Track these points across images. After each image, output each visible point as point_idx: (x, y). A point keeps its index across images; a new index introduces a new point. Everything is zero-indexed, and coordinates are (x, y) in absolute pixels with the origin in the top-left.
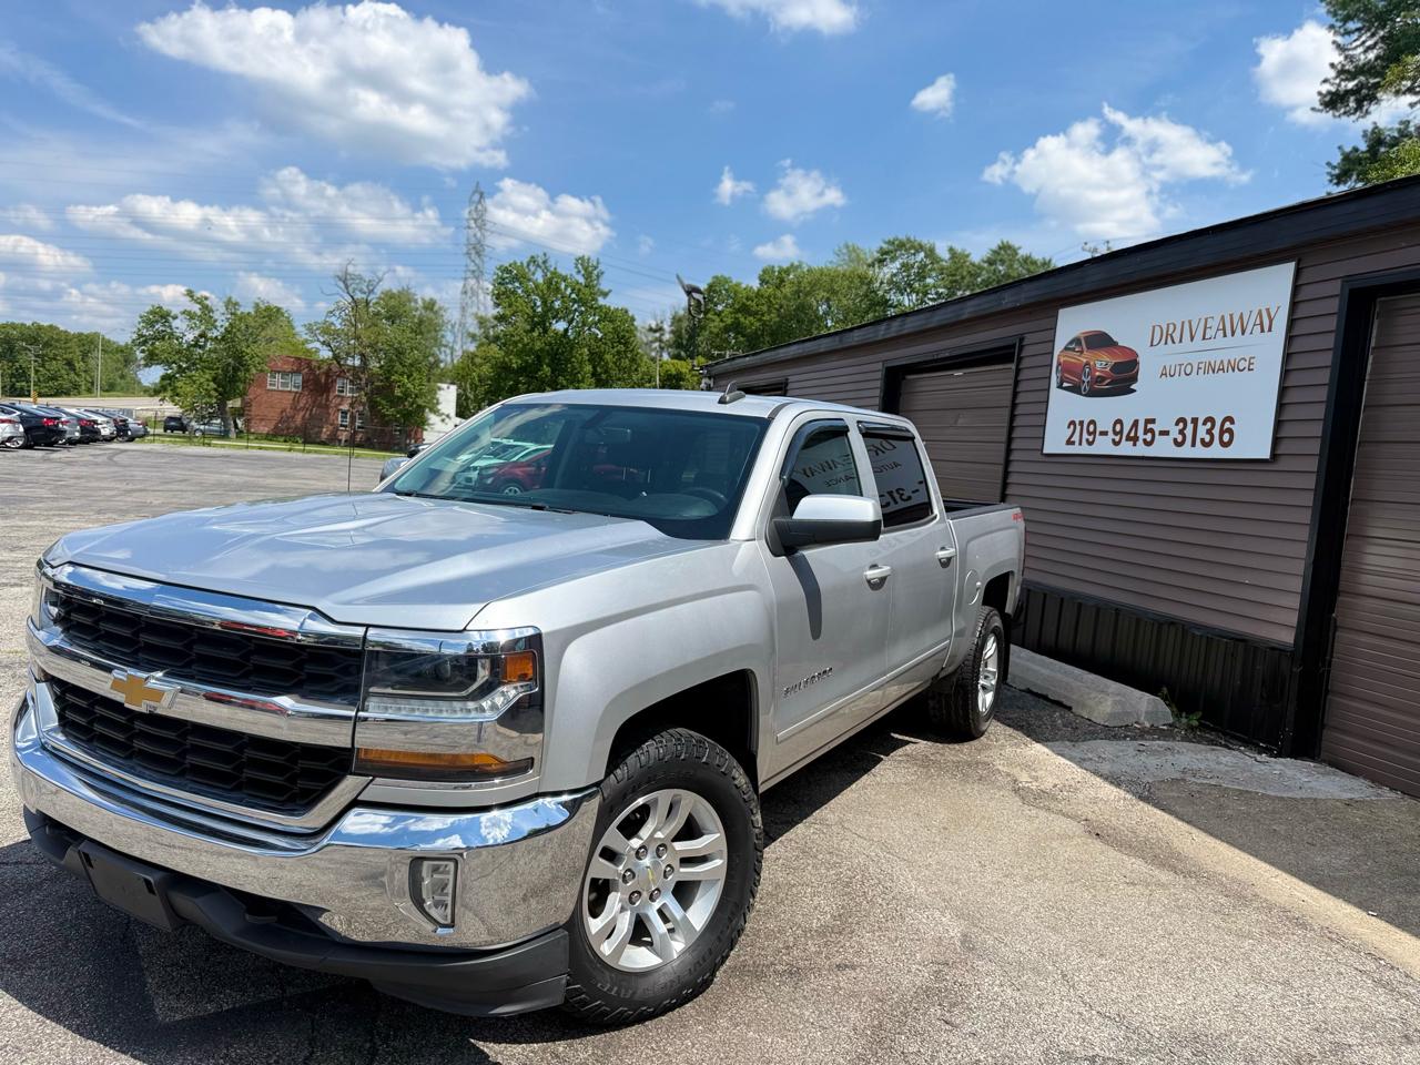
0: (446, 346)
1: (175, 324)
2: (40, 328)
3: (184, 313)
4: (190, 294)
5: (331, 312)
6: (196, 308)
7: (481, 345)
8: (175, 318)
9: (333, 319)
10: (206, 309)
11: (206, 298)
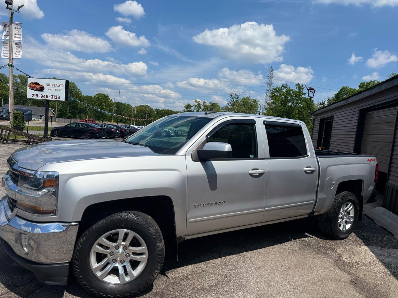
0: (258, 111)
1: (192, 108)
2: (169, 110)
3: (194, 105)
4: (196, 101)
5: (228, 104)
6: (196, 104)
7: (268, 111)
8: (192, 107)
9: (228, 106)
10: (199, 104)
11: (199, 102)
